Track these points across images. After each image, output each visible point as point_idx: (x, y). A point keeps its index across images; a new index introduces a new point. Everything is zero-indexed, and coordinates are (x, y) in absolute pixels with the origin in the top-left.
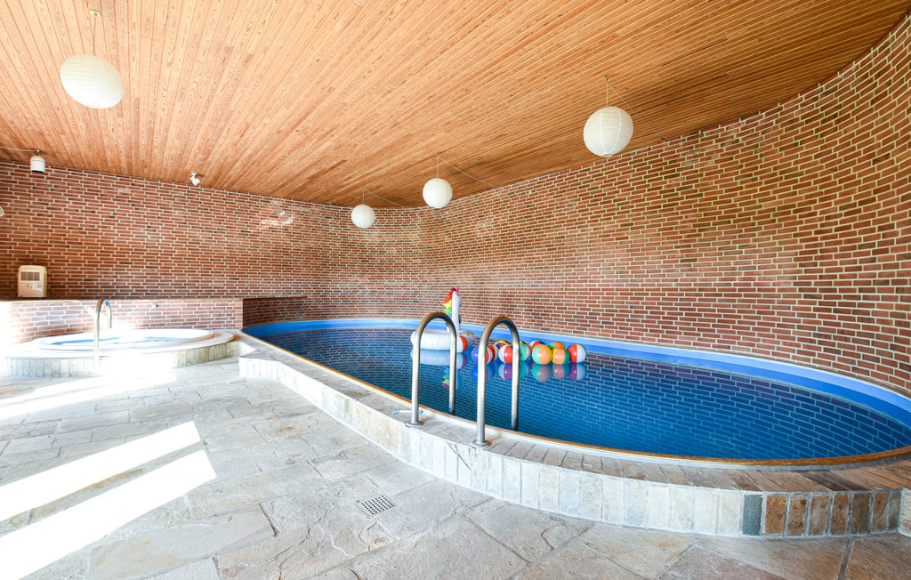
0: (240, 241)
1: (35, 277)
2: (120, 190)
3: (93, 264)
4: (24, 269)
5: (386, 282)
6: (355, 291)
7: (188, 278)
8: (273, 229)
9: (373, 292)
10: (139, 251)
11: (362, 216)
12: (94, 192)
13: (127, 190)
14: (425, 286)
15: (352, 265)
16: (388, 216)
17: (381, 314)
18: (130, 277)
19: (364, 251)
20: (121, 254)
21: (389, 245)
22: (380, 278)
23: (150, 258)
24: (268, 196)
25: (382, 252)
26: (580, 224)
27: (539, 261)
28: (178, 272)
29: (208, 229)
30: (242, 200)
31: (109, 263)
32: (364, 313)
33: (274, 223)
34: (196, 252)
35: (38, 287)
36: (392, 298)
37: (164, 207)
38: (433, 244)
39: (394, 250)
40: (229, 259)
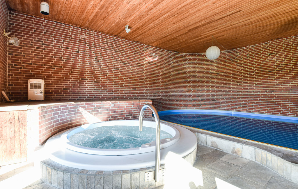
0: (136, 69)
1: (37, 86)
2: (82, 36)
3: (68, 79)
4: (32, 81)
5: (197, 91)
6: (182, 95)
7: (114, 88)
8: (149, 63)
9: (190, 96)
10: (91, 72)
11: (213, 53)
12: (68, 36)
13: (85, 37)
15: (180, 82)
16: (198, 57)
17: (194, 107)
18: (87, 88)
19: (186, 75)
20: (82, 74)
21: (198, 72)
22: (193, 88)
23: (96, 77)
24: (149, 44)
25: (195, 76)
28: (110, 85)
29: (123, 62)
30: (138, 46)
31: (76, 79)
32: (186, 107)
33: (150, 59)
34: (117, 74)
35: (39, 93)
36: (200, 99)
37: (103, 48)
39: (201, 75)
40: (132, 78)
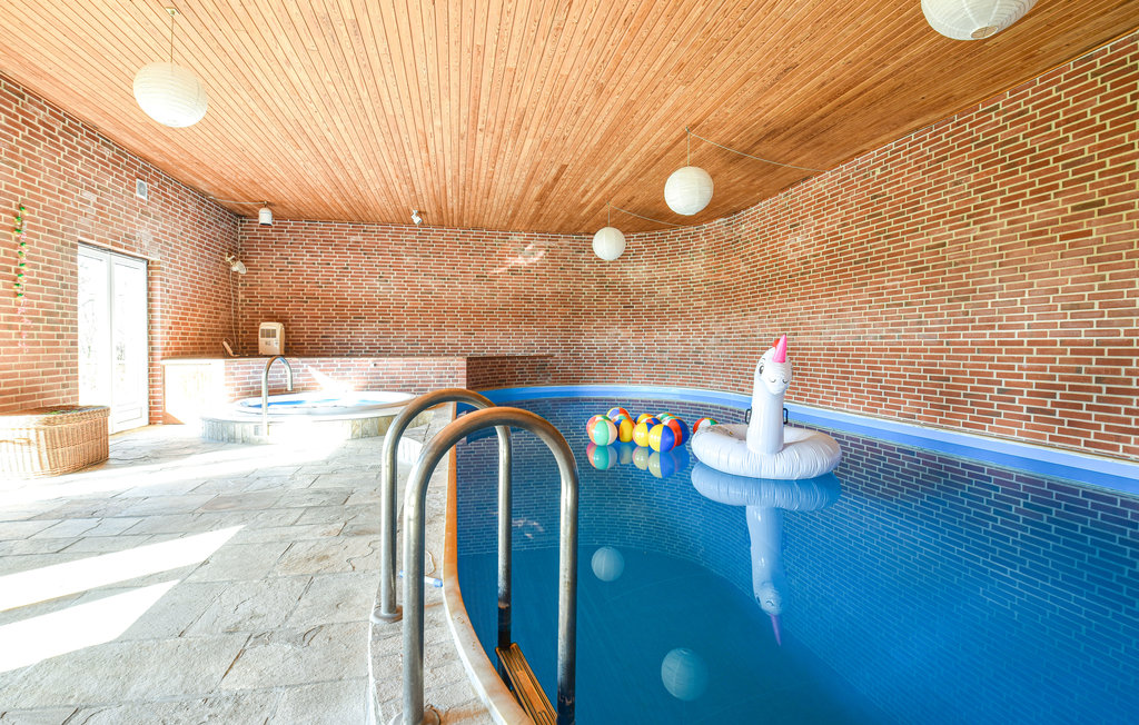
0: (475, 288)
1: (271, 334)
2: (353, 239)
3: (329, 319)
4: (265, 326)
5: (657, 335)
6: (616, 348)
7: (421, 333)
8: (513, 271)
9: (639, 350)
10: (372, 304)
11: (607, 244)
12: (328, 243)
13: (360, 238)
14: (712, 341)
15: (611, 313)
16: (659, 242)
17: (649, 379)
18: (365, 332)
19: (627, 292)
20: (355, 308)
21: (661, 284)
22: (649, 329)
23: (382, 312)
24: (507, 230)
25: (652, 294)
26: (979, 215)
27: (896, 292)
28: (411, 327)
29: (441, 276)
30: (477, 239)
31: (344, 318)
32: (627, 378)
33: (520, 261)
34: (428, 304)
35: (276, 344)
36: (666, 357)
37: (395, 254)
38: (723, 278)
39: (668, 290)
40: (464, 310)
